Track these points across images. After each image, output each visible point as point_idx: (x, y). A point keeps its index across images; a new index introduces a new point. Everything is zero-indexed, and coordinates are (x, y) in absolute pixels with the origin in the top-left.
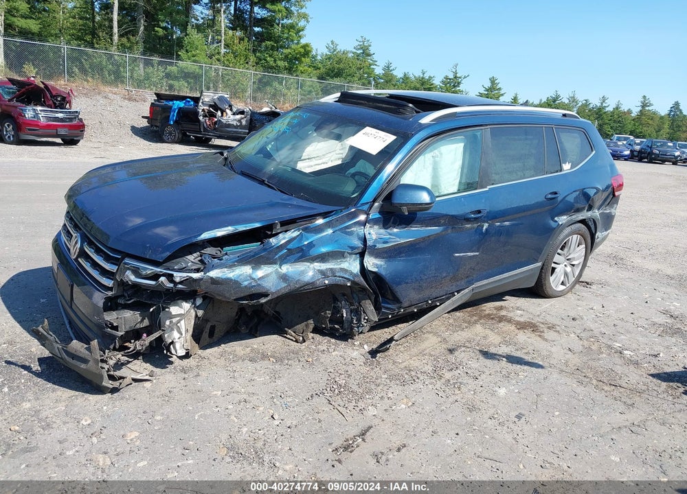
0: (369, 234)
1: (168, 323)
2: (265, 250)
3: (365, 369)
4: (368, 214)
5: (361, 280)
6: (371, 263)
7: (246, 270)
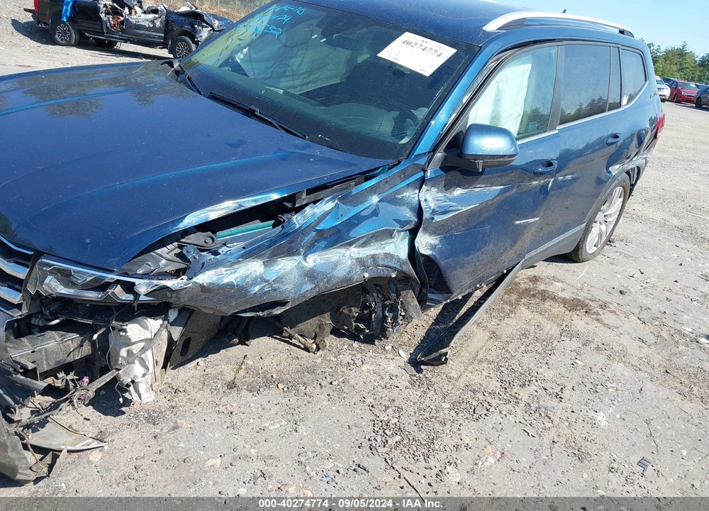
0: (426, 200)
1: (123, 352)
2: (286, 235)
3: (415, 394)
4: (425, 171)
5: (409, 269)
6: (425, 242)
7: (255, 267)
